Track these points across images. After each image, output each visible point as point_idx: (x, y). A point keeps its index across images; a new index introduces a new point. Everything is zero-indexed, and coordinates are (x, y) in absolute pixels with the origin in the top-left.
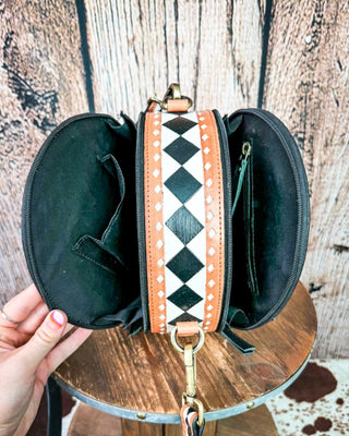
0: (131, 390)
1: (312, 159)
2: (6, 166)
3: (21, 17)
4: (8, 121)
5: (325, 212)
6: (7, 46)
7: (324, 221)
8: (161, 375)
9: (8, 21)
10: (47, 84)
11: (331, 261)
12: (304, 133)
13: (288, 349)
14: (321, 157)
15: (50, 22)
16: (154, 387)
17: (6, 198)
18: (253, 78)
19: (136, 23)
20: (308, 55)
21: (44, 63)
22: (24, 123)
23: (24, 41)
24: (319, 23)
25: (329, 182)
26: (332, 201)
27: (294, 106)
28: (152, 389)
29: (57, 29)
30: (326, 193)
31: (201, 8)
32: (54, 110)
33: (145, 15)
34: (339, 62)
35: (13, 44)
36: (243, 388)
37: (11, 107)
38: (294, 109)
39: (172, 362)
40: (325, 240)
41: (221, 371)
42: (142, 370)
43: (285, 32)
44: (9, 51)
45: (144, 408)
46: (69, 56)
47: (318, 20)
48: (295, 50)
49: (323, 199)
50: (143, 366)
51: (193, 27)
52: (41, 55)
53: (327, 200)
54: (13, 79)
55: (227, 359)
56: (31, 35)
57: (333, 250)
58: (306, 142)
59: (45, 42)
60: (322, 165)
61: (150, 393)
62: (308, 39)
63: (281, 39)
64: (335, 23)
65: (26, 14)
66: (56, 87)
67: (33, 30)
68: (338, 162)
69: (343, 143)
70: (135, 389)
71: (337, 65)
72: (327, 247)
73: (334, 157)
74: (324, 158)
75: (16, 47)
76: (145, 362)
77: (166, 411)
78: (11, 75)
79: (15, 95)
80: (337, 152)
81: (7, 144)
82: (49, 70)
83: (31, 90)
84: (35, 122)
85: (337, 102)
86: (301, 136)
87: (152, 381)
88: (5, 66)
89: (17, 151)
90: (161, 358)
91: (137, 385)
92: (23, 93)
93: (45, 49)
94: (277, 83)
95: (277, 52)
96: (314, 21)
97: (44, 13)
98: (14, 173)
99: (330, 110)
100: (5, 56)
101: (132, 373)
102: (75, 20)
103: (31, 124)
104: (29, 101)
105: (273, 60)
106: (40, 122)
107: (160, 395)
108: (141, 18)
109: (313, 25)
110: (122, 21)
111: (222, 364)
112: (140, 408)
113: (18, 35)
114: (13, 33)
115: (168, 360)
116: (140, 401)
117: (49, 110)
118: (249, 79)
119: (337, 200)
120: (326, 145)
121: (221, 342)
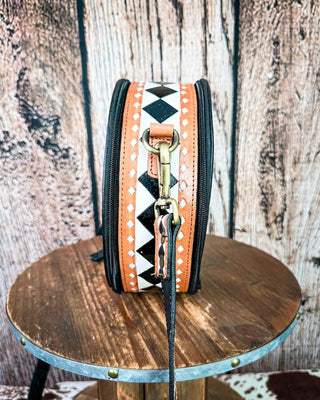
0: (104, 348)
1: (283, 175)
2: (9, 182)
3: (33, 56)
4: (15, 141)
5: (300, 225)
6: (20, 79)
7: (301, 234)
8: (139, 336)
9: (23, 60)
10: (51, 110)
11: (312, 275)
12: (275, 152)
13: (273, 313)
14: (291, 174)
15: (58, 61)
16: (130, 346)
17: (7, 212)
18: (227, 107)
19: (128, 61)
20: (272, 87)
21: (50, 92)
22: (29, 144)
23: (35, 75)
24: (278, 63)
25: (301, 197)
26: (306, 215)
27: (264, 129)
28: (127, 348)
29: (63, 67)
30: (300, 207)
31: (181, 51)
32: (56, 132)
33: (136, 56)
34: (297, 92)
35: (25, 77)
36: (227, 345)
37: (19, 130)
38: (264, 133)
39: (150, 324)
40: (303, 252)
41: (203, 331)
42: (118, 332)
43: (251, 71)
44: (21, 83)
45: (116, 364)
46: (71, 88)
47: (277, 60)
48: (260, 84)
49: (297, 212)
50: (119, 328)
51: (175, 65)
52: (48, 86)
53: (301, 214)
54: (23, 106)
55: (209, 322)
56: (41, 71)
57: (312, 264)
58: (277, 160)
59: (52, 75)
60: (293, 181)
61: (125, 351)
62: (271, 75)
63: (248, 75)
64: (291, 64)
65: (38, 54)
66: (59, 112)
67: (43, 66)
68: (307, 179)
69: (309, 161)
70: (109, 347)
71: (297, 96)
72: (306, 260)
73: (303, 174)
74: (294, 174)
75: (27, 80)
76: (122, 325)
77: (141, 366)
78: (22, 103)
79: (23, 120)
80: (305, 169)
81: (13, 162)
82: (53, 98)
83: (37, 115)
84: (39, 142)
85: (300, 126)
86: (272, 155)
87: (128, 341)
88: (17, 96)
89: (20, 168)
90: (139, 322)
91: (111, 344)
92: (30, 118)
93: (52, 81)
94: (247, 111)
95: (245, 86)
96: (274, 62)
97: (53, 53)
98: (16, 189)
99: (294, 133)
100: (18, 87)
101: (107, 334)
102: (79, 60)
103: (35, 144)
104: (34, 124)
105: (243, 92)
106: (43, 142)
107: (135, 353)
108: (132, 58)
109: (273, 64)
110: (117, 61)
111: (204, 325)
112: (112, 364)
113: (30, 70)
114: (26, 69)
115: (146, 323)
116: (113, 357)
117: (52, 131)
118: (224, 107)
119: (310, 214)
120: (295, 163)
121: (203, 308)
